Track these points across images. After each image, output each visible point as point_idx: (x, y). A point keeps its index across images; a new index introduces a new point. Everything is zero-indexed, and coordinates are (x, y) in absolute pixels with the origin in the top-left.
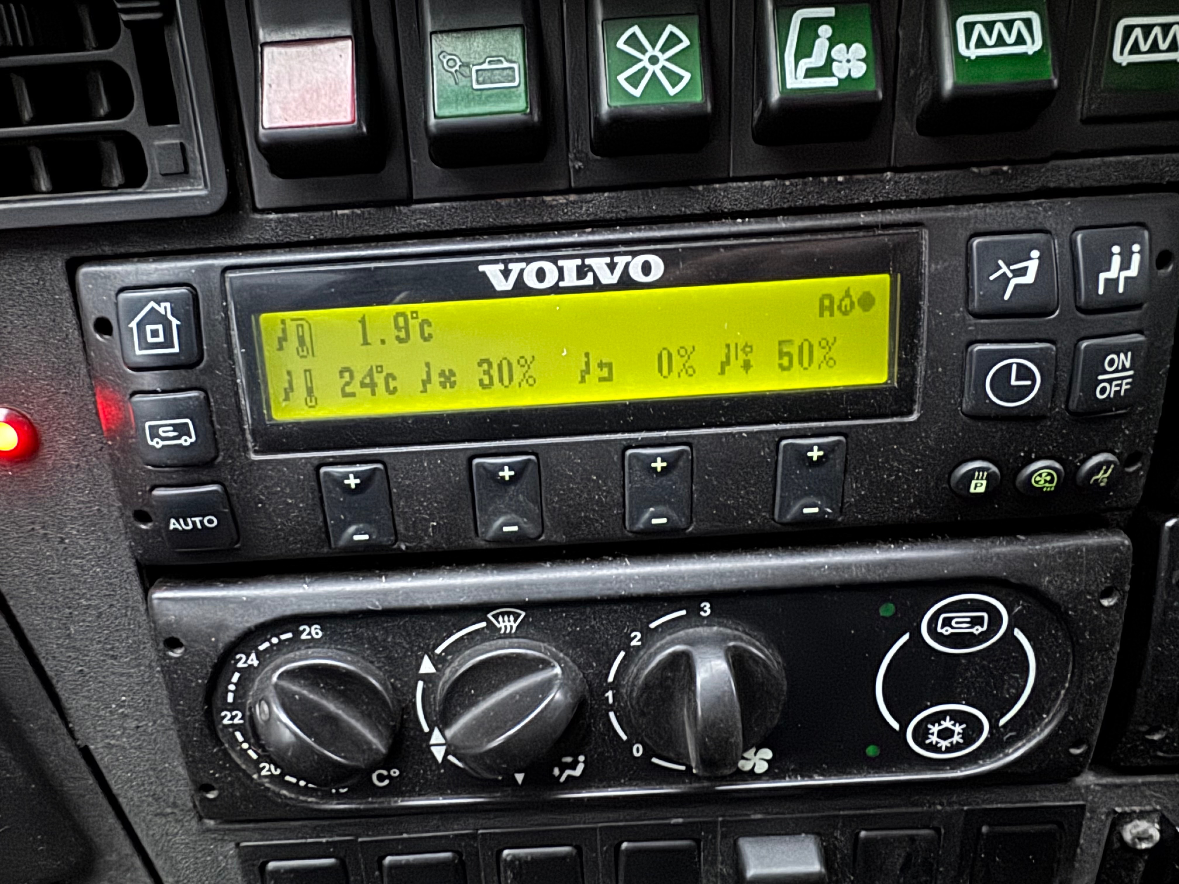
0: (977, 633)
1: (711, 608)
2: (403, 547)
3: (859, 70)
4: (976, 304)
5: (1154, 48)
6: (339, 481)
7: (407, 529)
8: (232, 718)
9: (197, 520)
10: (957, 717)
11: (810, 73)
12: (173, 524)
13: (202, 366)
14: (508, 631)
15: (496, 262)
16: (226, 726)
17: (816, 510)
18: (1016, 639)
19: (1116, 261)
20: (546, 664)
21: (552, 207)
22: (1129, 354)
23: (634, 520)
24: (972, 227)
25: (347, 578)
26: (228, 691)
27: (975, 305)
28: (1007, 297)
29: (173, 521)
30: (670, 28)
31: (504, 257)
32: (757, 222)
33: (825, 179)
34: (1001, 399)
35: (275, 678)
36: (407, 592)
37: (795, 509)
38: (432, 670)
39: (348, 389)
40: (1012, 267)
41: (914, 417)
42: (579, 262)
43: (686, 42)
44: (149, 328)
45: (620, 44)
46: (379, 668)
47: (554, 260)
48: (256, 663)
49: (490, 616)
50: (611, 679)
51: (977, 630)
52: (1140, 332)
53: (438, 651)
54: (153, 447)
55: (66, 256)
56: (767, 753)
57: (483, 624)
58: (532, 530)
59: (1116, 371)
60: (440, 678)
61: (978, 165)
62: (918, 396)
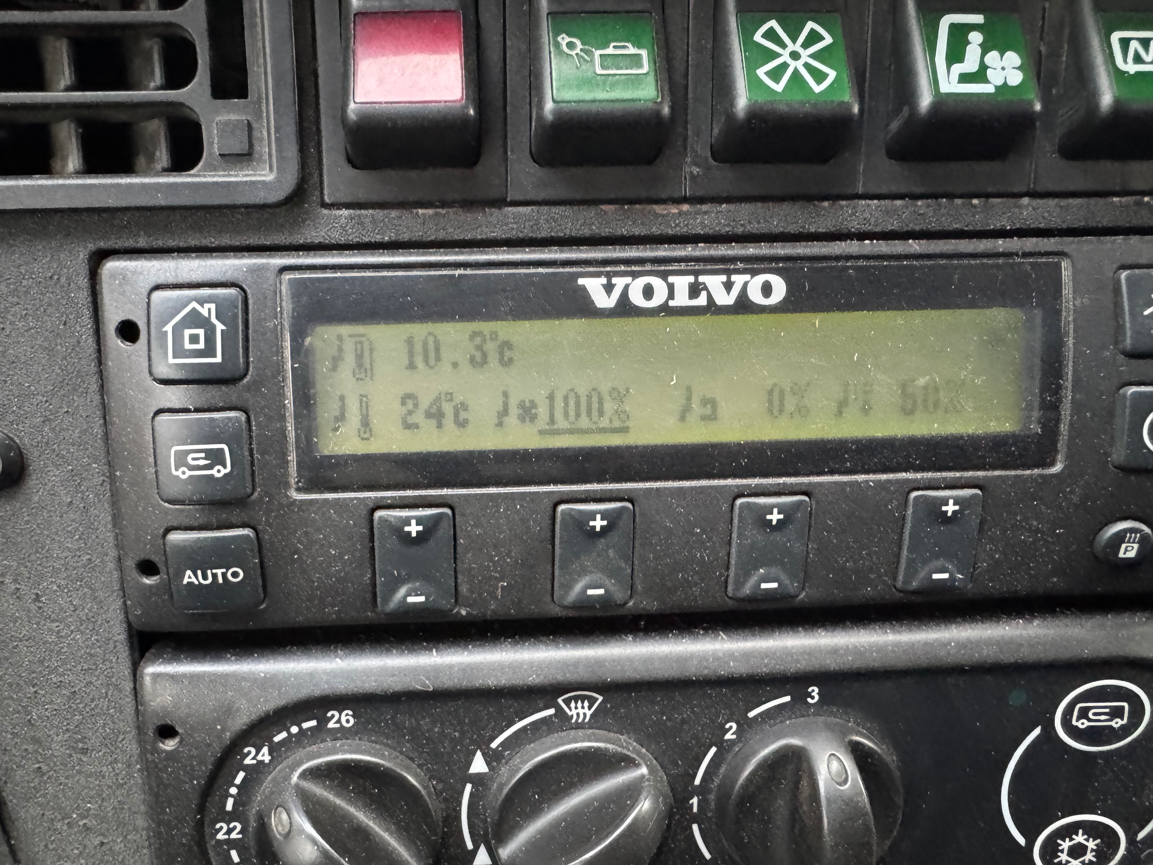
0: (1116, 726)
1: (820, 694)
2: (464, 613)
3: (1016, 78)
4: (1128, 341)
6: (397, 528)
7: (471, 591)
8: (229, 831)
9: (219, 572)
10: (1092, 830)
11: (964, 78)
12: (189, 577)
13: (245, 381)
14: (580, 721)
15: (597, 275)
16: (220, 843)
17: (946, 576)
20: (628, 762)
21: (662, 217)
23: (739, 584)
24: (1117, 259)
25: (388, 651)
26: (228, 796)
29: (189, 573)
30: (810, 25)
31: (609, 269)
32: (887, 245)
33: (960, 202)
35: (295, 778)
36: (465, 669)
37: (922, 574)
38: (485, 769)
39: (410, 420)
41: (1058, 468)
43: (828, 40)
44: (187, 333)
45: (758, 37)
46: (420, 766)
47: (664, 275)
48: (267, 759)
49: (560, 700)
50: (697, 781)
51: (1117, 723)
53: (494, 745)
55: (92, 247)
57: (551, 711)
58: (619, 595)
60: (493, 780)
61: (1118, 195)
62: (1062, 445)
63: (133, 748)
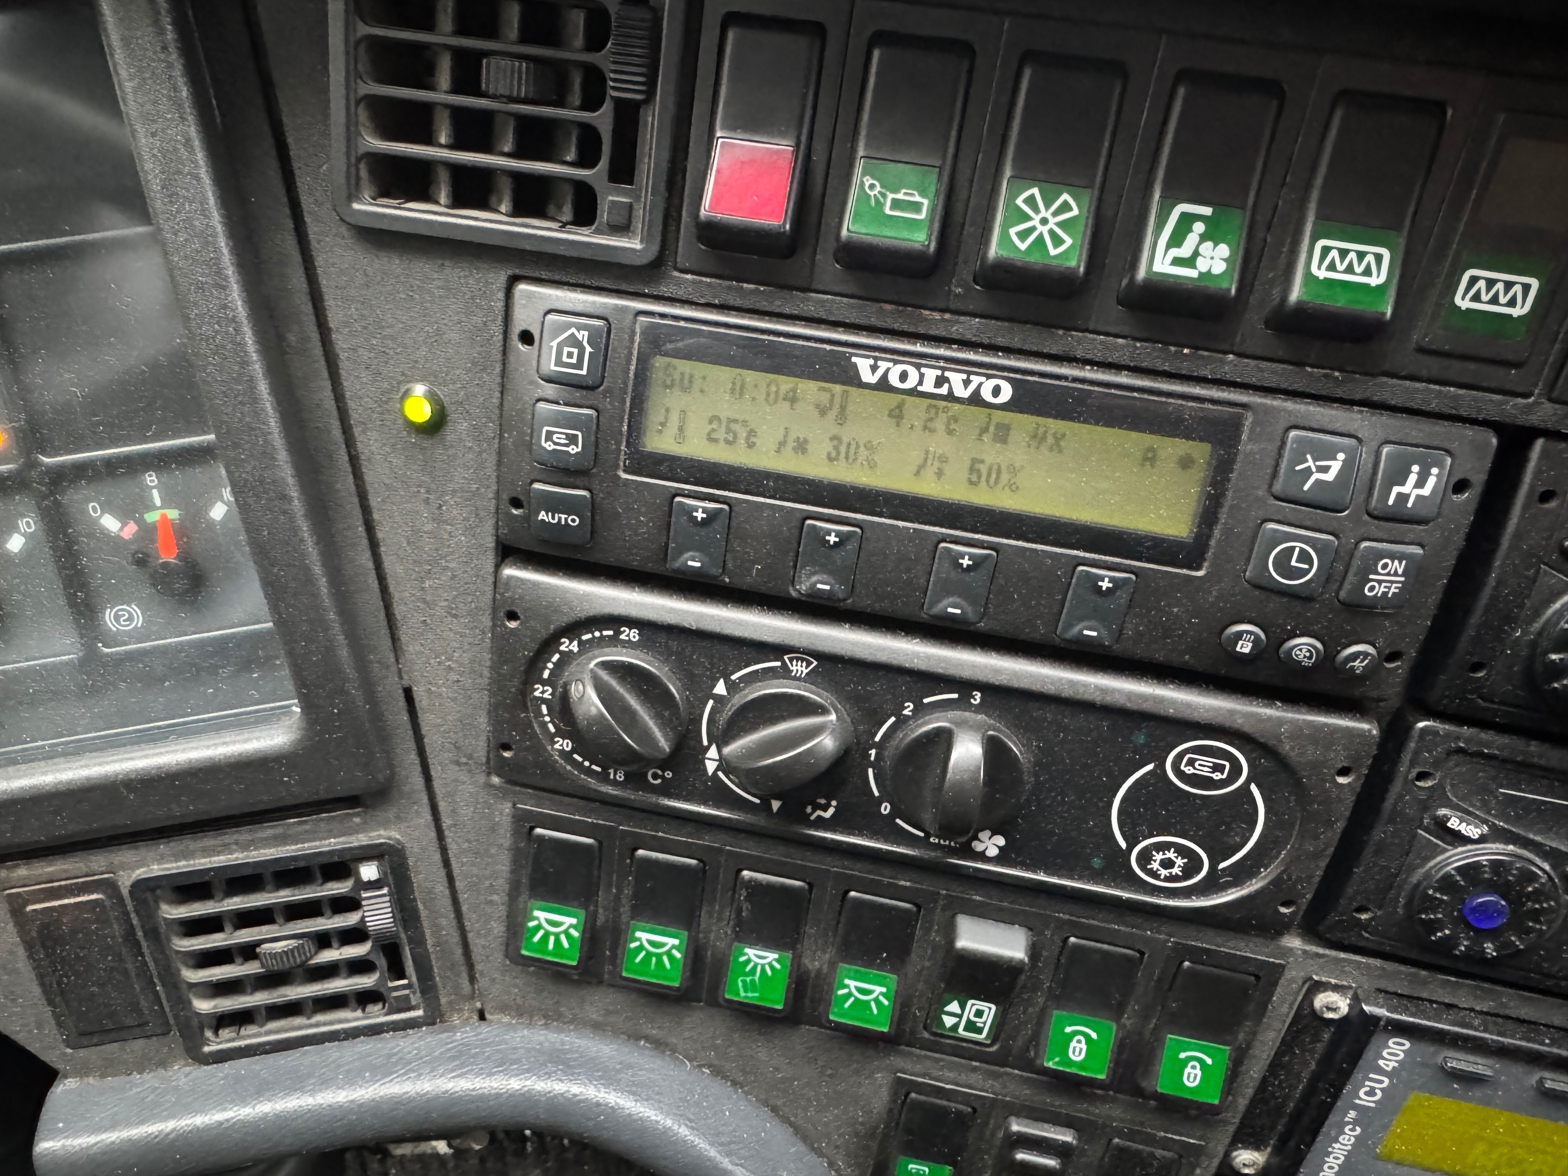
0: (1216, 778)
1: (981, 698)
2: (727, 580)
3: (1219, 268)
5: (1494, 301)
6: (689, 512)
7: (735, 567)
8: (543, 692)
9: (563, 516)
10: (1182, 851)
11: (1177, 261)
12: (542, 515)
13: (600, 390)
14: (798, 675)
15: (868, 357)
16: (535, 697)
17: (1095, 634)
18: (1251, 793)
19: (1413, 478)
20: (824, 711)
21: (926, 320)
22: (1404, 562)
23: (933, 605)
24: (1293, 420)
25: (671, 595)
26: (546, 668)
27: (1278, 487)
28: (1306, 488)
29: (543, 513)
30: (1065, 197)
31: (877, 354)
32: (1103, 372)
33: (1172, 348)
34: (1278, 574)
35: (592, 665)
36: (721, 620)
37: (1076, 630)
38: (724, 692)
39: (713, 435)
40: (1318, 463)
41: (1200, 573)
42: (939, 372)
43: (1075, 212)
44: (566, 350)
45: (1019, 201)
46: (679, 680)
47: (918, 367)
48: (575, 649)
49: (786, 657)
50: (877, 738)
51: (1217, 776)
52: (1422, 546)
53: (734, 677)
54: (545, 449)
55: (510, 272)
56: (1001, 841)
57: (778, 664)
58: (841, 592)
59: (1388, 574)
60: (729, 701)
61: (1312, 366)
62: (1209, 554)
63: (486, 621)
